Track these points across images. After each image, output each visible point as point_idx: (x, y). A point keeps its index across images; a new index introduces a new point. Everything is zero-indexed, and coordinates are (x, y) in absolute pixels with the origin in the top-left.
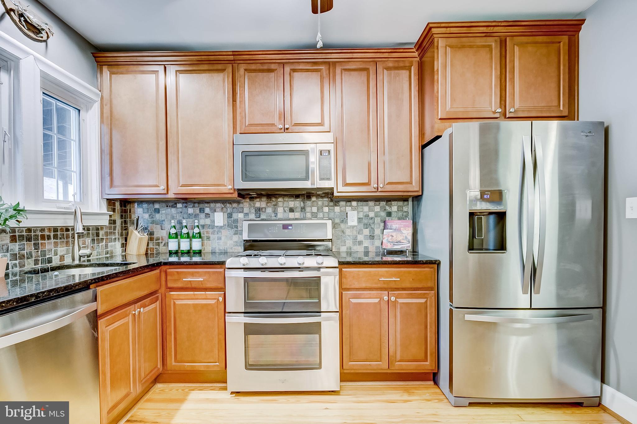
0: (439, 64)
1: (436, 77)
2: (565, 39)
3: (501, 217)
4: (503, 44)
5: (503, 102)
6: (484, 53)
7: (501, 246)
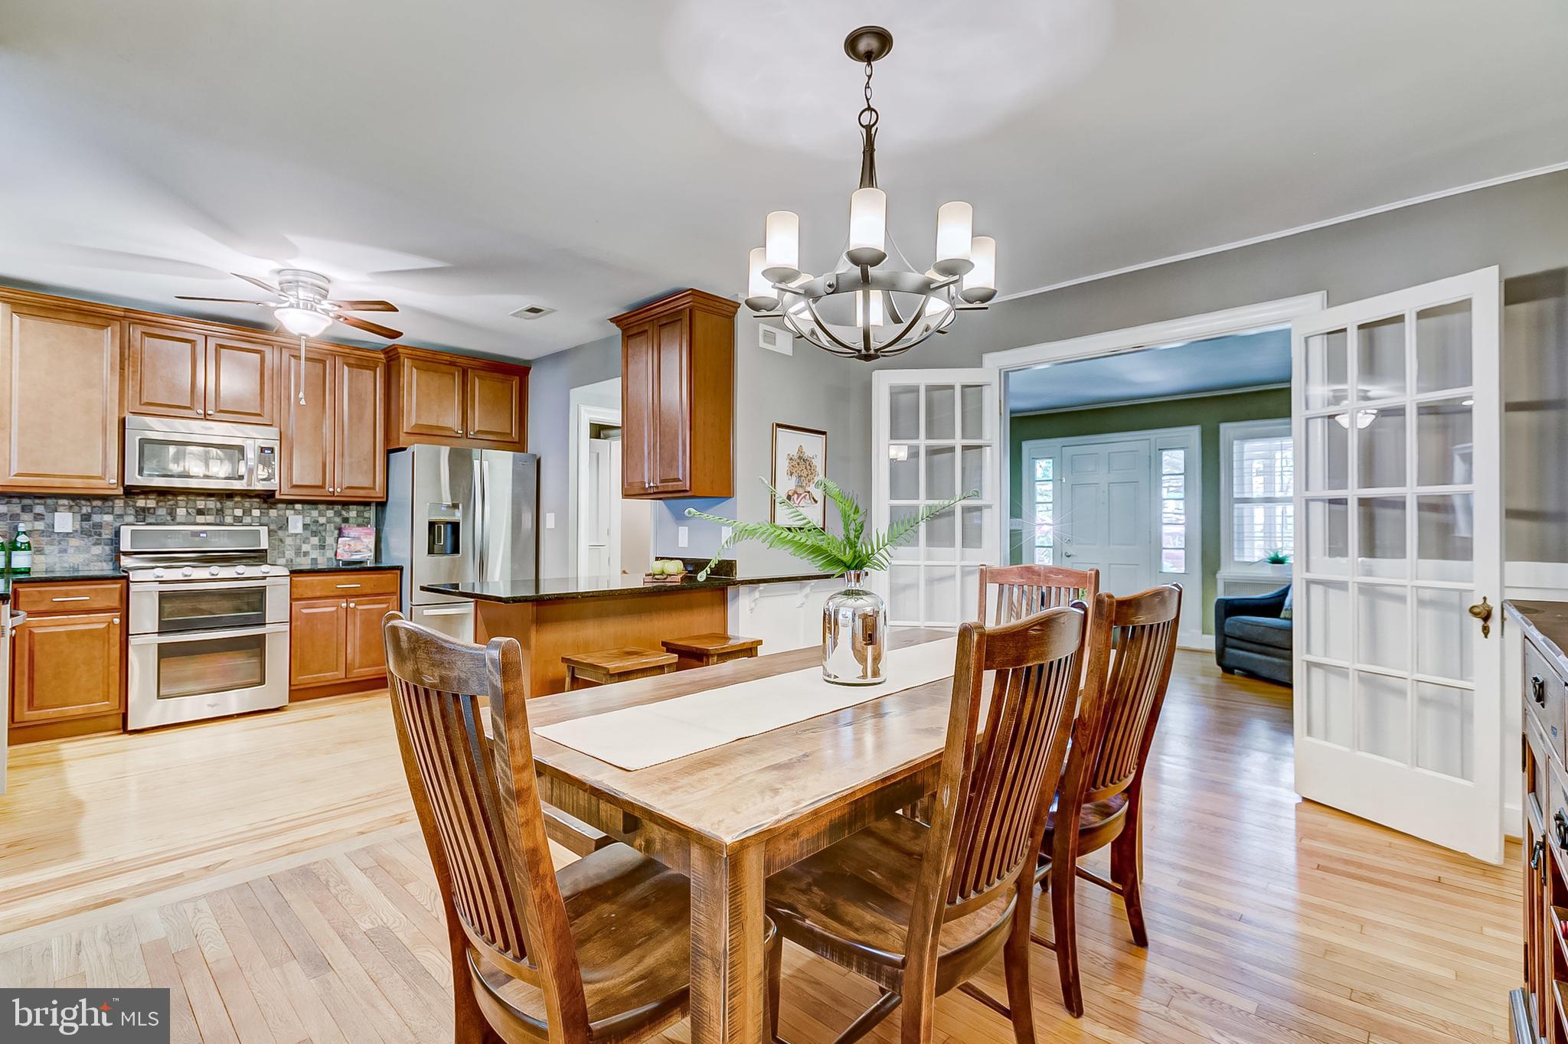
0: (405, 380)
1: (401, 392)
2: (517, 379)
3: (455, 527)
4: (464, 373)
5: (465, 424)
6: (447, 379)
7: (455, 549)
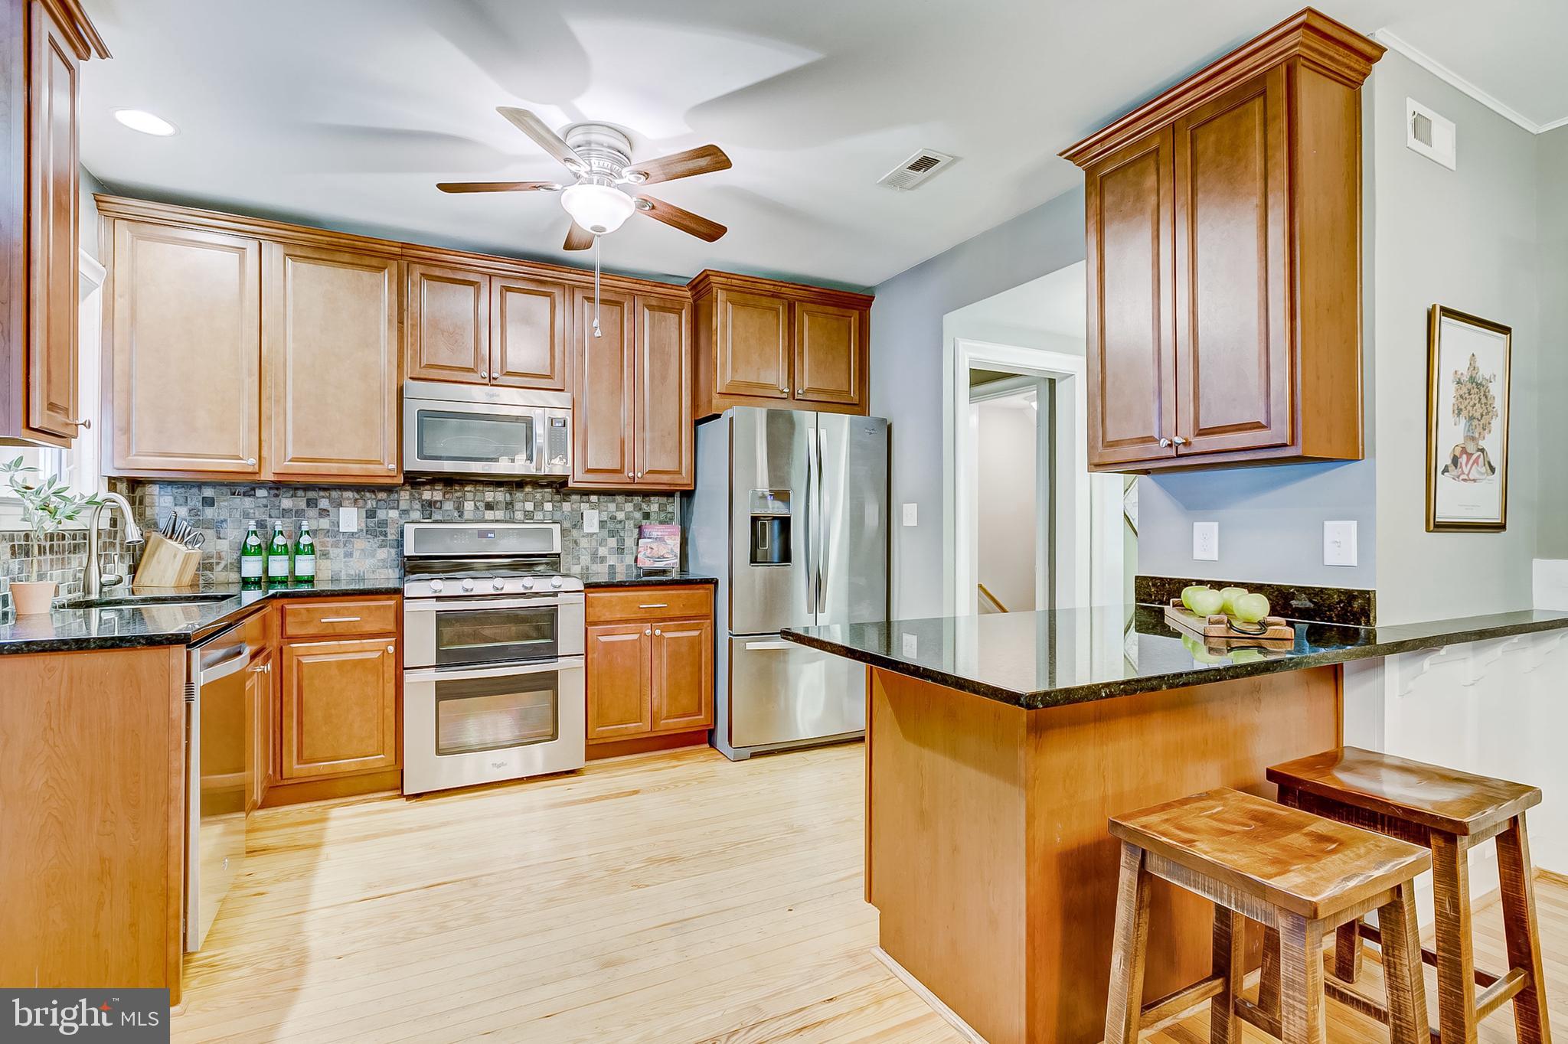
0: (718, 321)
1: (714, 338)
2: (855, 314)
3: (785, 523)
4: (791, 308)
5: (791, 380)
6: (770, 316)
7: (786, 556)
